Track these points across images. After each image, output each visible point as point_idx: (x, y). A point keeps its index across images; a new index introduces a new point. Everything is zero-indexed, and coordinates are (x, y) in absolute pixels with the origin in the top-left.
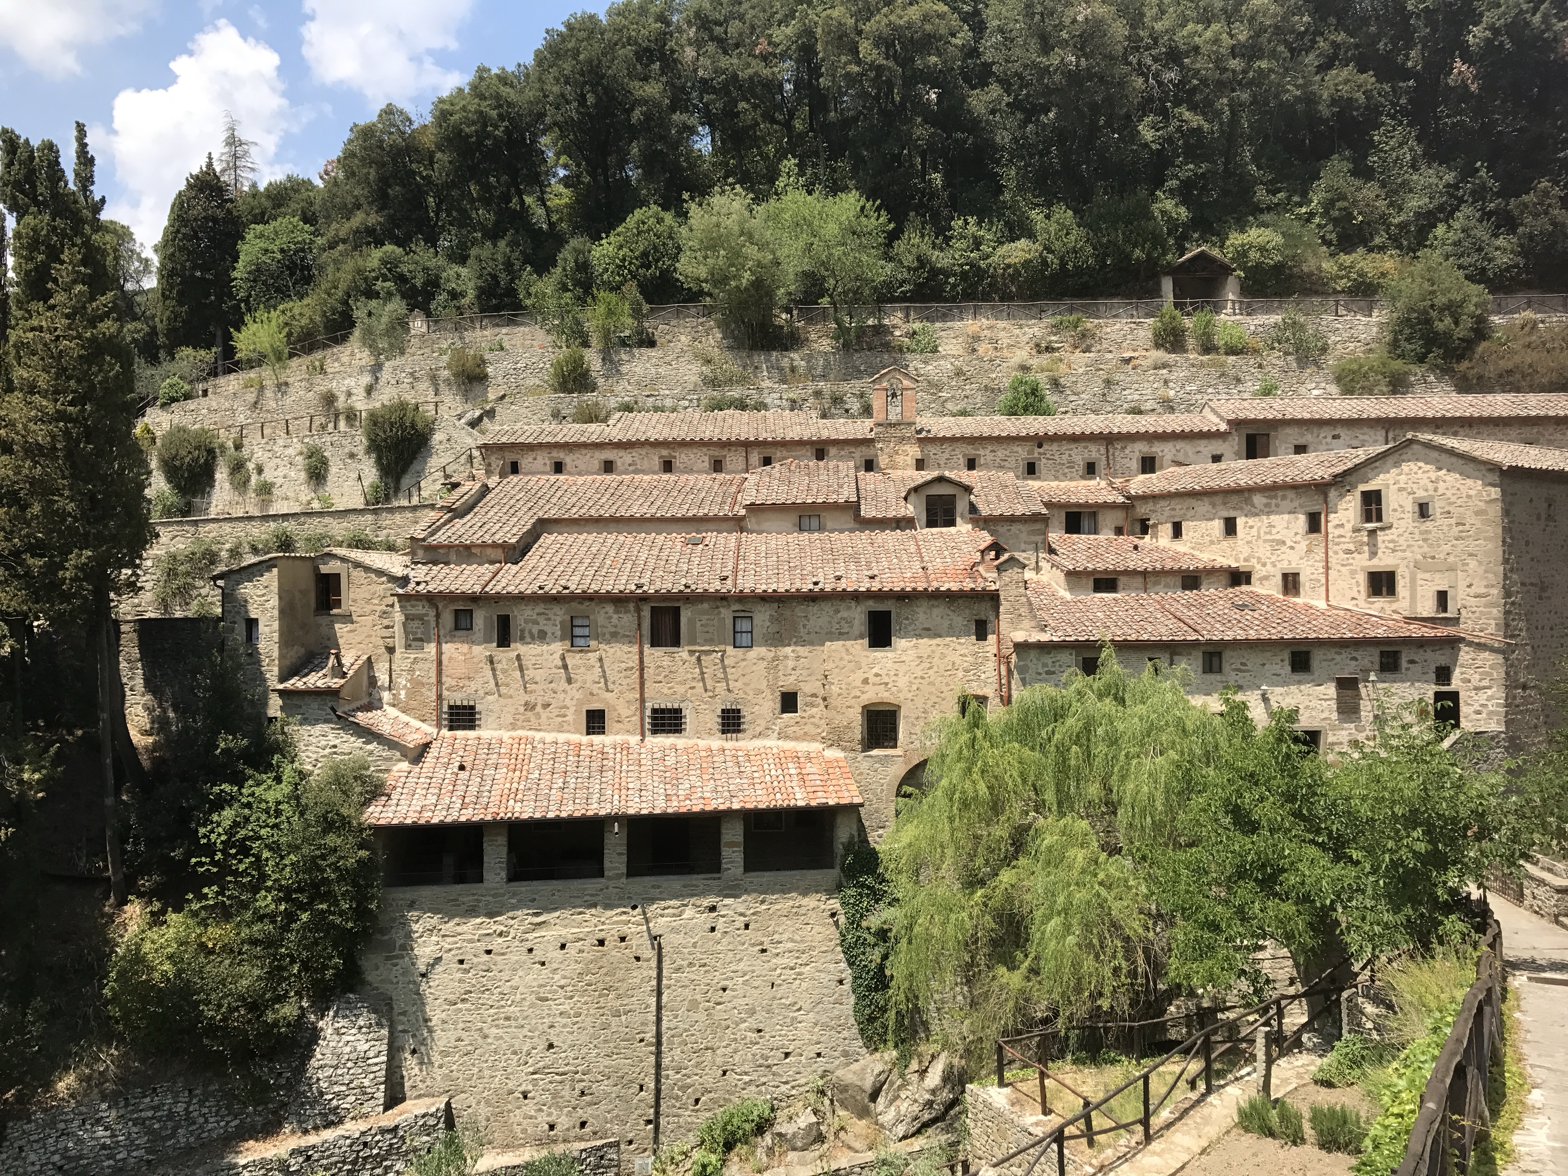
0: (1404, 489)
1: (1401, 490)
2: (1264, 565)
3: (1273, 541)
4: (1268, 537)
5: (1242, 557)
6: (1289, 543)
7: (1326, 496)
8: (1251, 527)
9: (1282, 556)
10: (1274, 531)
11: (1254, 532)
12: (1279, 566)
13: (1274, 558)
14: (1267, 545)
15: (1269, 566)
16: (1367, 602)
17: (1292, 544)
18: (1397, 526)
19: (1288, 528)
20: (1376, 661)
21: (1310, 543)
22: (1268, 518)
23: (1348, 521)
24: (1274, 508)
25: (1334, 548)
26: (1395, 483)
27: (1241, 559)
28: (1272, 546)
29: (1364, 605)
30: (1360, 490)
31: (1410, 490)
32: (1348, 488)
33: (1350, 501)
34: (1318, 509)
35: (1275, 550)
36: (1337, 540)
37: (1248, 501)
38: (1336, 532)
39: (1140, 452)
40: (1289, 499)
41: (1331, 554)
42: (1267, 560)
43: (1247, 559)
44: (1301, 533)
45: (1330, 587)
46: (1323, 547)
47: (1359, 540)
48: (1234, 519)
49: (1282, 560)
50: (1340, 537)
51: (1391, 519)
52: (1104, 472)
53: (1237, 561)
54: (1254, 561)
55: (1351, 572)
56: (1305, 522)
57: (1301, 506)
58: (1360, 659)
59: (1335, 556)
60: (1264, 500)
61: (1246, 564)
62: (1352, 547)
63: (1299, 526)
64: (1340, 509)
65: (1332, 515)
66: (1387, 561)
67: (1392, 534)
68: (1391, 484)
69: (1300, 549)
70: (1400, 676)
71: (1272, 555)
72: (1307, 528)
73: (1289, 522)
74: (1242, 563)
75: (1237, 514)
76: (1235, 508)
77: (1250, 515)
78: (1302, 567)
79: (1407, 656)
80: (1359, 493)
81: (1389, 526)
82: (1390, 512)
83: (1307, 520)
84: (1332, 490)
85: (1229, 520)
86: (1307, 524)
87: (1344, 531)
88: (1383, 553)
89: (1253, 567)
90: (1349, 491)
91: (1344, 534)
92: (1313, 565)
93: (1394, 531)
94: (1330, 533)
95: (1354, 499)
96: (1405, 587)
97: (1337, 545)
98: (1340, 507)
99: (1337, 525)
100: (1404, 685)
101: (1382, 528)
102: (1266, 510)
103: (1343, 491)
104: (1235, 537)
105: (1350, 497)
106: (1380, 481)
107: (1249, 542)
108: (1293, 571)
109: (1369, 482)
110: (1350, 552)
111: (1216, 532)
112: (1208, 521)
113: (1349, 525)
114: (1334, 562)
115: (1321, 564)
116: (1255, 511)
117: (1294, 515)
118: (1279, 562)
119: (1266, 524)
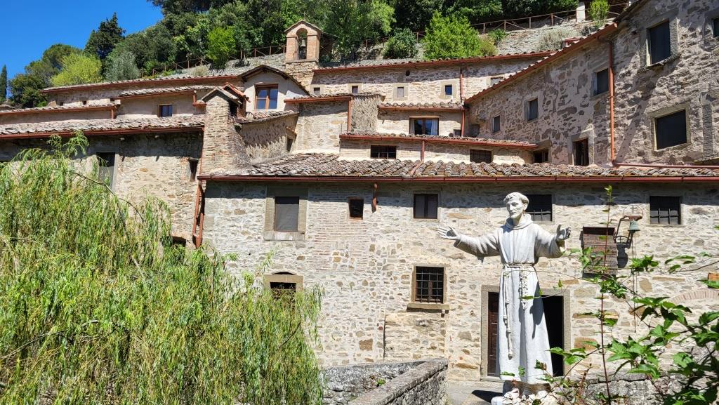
2: (558, 138)
3: (567, 109)
4: (562, 108)
5: (541, 134)
6: (579, 109)
7: (612, 46)
8: (549, 102)
9: (574, 124)
10: (567, 100)
11: (551, 107)
12: (570, 134)
13: (566, 128)
14: (561, 116)
15: (562, 136)
16: (655, 154)
17: (582, 109)
18: (687, 54)
19: (578, 93)
20: (644, 209)
21: (598, 103)
22: (561, 90)
23: (635, 67)
24: (566, 77)
25: (621, 101)
26: (684, 5)
27: (541, 136)
28: (564, 117)
29: (651, 158)
30: (646, 27)
31: (702, 6)
32: (633, 30)
33: (635, 43)
34: (605, 64)
35: (568, 120)
36: (623, 91)
37: (547, 78)
38: (623, 84)
39: (490, 74)
40: (579, 63)
41: (617, 109)
42: (561, 131)
43: (545, 136)
44: (589, 94)
45: (617, 145)
46: (610, 104)
47: (646, 83)
48: (536, 100)
49: (573, 128)
50: (626, 86)
51: (680, 49)
52: (458, 92)
53: (537, 139)
54: (550, 135)
55: (637, 123)
56: (593, 82)
57: (590, 67)
58: (620, 206)
59: (623, 110)
60: (559, 72)
61: (545, 140)
62: (639, 94)
63: (587, 89)
64: (627, 56)
65: (618, 66)
66: (677, 99)
67: (682, 66)
68: (680, 9)
69: (590, 111)
70: (681, 229)
71: (565, 124)
72: (596, 88)
73: (579, 87)
74: (541, 140)
75: (538, 94)
76: (536, 89)
77: (548, 92)
78: (590, 131)
79: (690, 204)
80: (644, 32)
81: (678, 58)
82: (679, 40)
83: (596, 80)
84: (618, 39)
85: (533, 103)
86: (596, 84)
87: (630, 80)
88: (672, 91)
89: (550, 141)
90: (634, 33)
91: (631, 82)
92: (600, 126)
93: (684, 61)
94: (616, 86)
95: (639, 41)
96: (698, 125)
97: (623, 96)
98: (627, 54)
99: (623, 75)
100: (686, 242)
101: (670, 63)
102: (560, 81)
103: (629, 35)
104: (537, 116)
105: (636, 40)
106: (668, 10)
107: (547, 118)
108: (582, 137)
109: (657, 15)
110: (636, 100)
111: (522, 117)
112: (518, 108)
113: (635, 71)
114: (620, 116)
115: (608, 122)
116: (551, 85)
117: (583, 78)
118: (570, 130)
119: (560, 95)
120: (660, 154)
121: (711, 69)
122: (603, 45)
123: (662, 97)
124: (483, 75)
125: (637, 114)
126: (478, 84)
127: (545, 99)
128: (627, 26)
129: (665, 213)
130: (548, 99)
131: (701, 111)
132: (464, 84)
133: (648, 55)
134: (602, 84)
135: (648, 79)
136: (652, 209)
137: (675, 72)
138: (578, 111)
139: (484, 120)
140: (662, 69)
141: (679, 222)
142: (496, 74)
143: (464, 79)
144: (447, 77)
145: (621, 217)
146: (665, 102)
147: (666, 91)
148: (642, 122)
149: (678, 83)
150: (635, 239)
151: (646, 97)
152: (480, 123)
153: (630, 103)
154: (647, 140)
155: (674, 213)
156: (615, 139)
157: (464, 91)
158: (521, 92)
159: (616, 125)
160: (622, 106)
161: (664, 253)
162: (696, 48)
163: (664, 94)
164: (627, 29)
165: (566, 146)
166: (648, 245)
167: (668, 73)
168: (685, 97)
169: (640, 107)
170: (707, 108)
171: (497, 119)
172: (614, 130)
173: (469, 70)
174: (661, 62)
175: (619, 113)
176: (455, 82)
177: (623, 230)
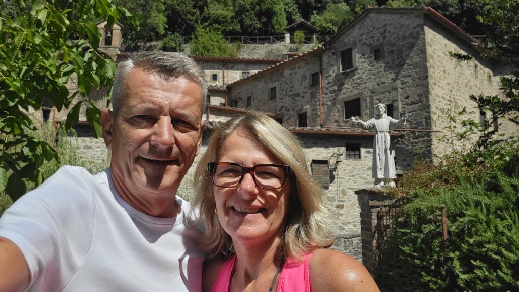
0: (365, 44)
1: (362, 44)
2: (289, 110)
3: (294, 94)
4: (291, 93)
5: (278, 109)
6: (301, 95)
7: (321, 59)
8: (283, 90)
9: (298, 103)
10: (294, 89)
11: (284, 92)
12: (296, 109)
13: (293, 105)
14: (290, 98)
15: (291, 110)
16: (344, 122)
17: (303, 95)
18: (361, 68)
19: (301, 85)
20: (343, 149)
21: (313, 91)
22: (291, 82)
23: (333, 72)
24: (294, 75)
25: (326, 91)
26: (360, 41)
27: (278, 110)
28: (293, 98)
29: (342, 124)
30: (340, 50)
31: (369, 43)
32: (333, 51)
33: (334, 59)
34: (317, 70)
35: (295, 100)
36: (327, 86)
37: (282, 75)
38: (327, 81)
39: (241, 70)
40: (302, 68)
41: (323, 96)
42: (291, 107)
43: (280, 110)
44: (307, 86)
45: (323, 116)
46: (319, 93)
47: (340, 82)
48: (275, 88)
49: (298, 105)
50: (329, 83)
51: (357, 65)
52: (221, 79)
53: (276, 111)
54: (284, 109)
55: (334, 104)
56: (310, 79)
57: (308, 70)
58: (331, 148)
59: (326, 96)
60: (289, 72)
61: (280, 112)
62: (336, 88)
63: (307, 83)
64: (329, 66)
65: (324, 71)
66: (356, 92)
67: (359, 74)
68: (358, 42)
69: (307, 96)
70: (361, 162)
71: (293, 103)
72: (311, 83)
73: (302, 82)
74: (278, 112)
75: (276, 84)
76: (275, 81)
77: (282, 83)
78: (307, 108)
79: (365, 148)
80: (339, 53)
81: (357, 69)
82: (357, 60)
83: (311, 78)
84: (325, 55)
85: (273, 90)
86: (311, 80)
87: (331, 79)
88: (353, 87)
89: (283, 113)
90: (333, 53)
91: (331, 81)
92: (314, 105)
93: (360, 71)
94: (323, 82)
95: (336, 57)
96: (366, 106)
97: (327, 89)
98: (329, 64)
99: (327, 77)
100: (364, 168)
101: (353, 71)
102: (290, 77)
103: (331, 54)
104: (275, 98)
105: (335, 57)
106: (351, 42)
107: (281, 99)
108: (303, 111)
109: (345, 44)
110: (334, 91)
111: (266, 97)
112: (263, 92)
113: (334, 74)
114: (325, 100)
115: (318, 103)
116: (285, 79)
117: (304, 76)
118: (296, 107)
119: (290, 86)
120: (347, 122)
121: (373, 77)
122: (316, 58)
123: (348, 90)
124: (238, 70)
125: (334, 99)
126: (234, 76)
127: (281, 88)
128: (329, 48)
129: (352, 153)
130: (283, 88)
131: (368, 99)
132: (225, 74)
133: (341, 66)
134: (315, 80)
135: (340, 80)
136: (347, 150)
137: (355, 77)
138: (301, 96)
139: (240, 99)
140: (348, 74)
141: (360, 157)
142: (245, 70)
143: (225, 71)
144: (214, 69)
145: (331, 154)
146: (349, 93)
147: (350, 87)
148: (337, 104)
149: (356, 83)
150: (338, 167)
151: (340, 90)
152: (238, 100)
153: (331, 93)
154: (340, 114)
155: (357, 152)
156: (322, 113)
157: (225, 79)
158: (265, 82)
159: (323, 105)
160: (326, 94)
161: (353, 174)
162: (366, 65)
163: (349, 89)
164: (329, 50)
165: (294, 116)
166: (345, 170)
167: (351, 77)
168: (360, 91)
169: (336, 95)
170: (371, 97)
171: (249, 98)
172: (322, 108)
173: (229, 66)
174: (348, 71)
175: (324, 98)
176: (219, 72)
177: (332, 162)
